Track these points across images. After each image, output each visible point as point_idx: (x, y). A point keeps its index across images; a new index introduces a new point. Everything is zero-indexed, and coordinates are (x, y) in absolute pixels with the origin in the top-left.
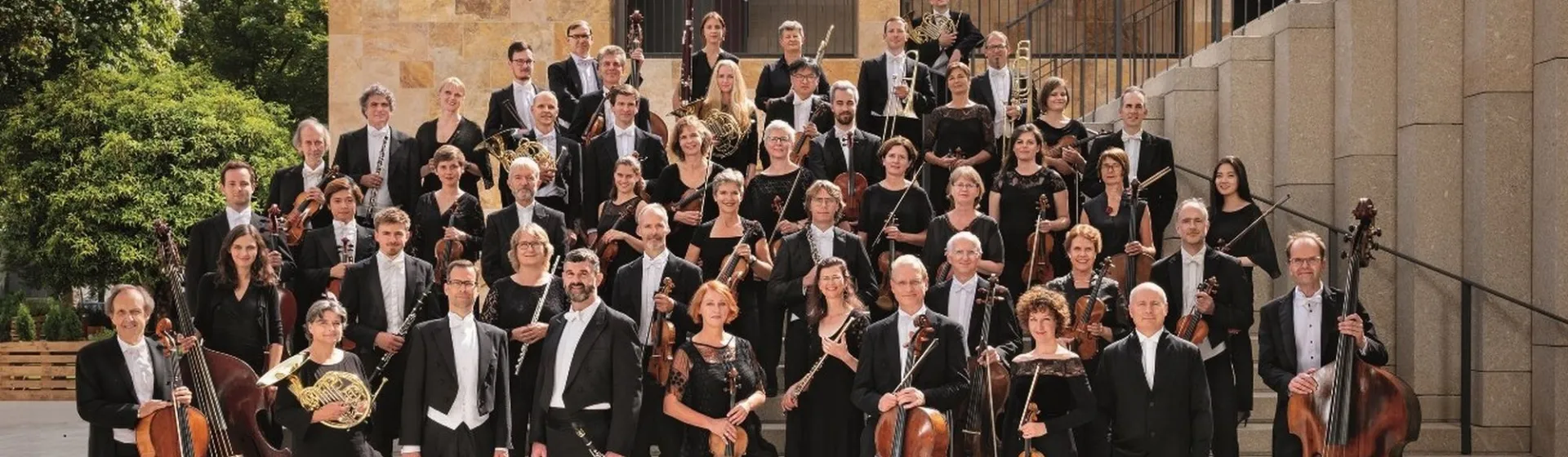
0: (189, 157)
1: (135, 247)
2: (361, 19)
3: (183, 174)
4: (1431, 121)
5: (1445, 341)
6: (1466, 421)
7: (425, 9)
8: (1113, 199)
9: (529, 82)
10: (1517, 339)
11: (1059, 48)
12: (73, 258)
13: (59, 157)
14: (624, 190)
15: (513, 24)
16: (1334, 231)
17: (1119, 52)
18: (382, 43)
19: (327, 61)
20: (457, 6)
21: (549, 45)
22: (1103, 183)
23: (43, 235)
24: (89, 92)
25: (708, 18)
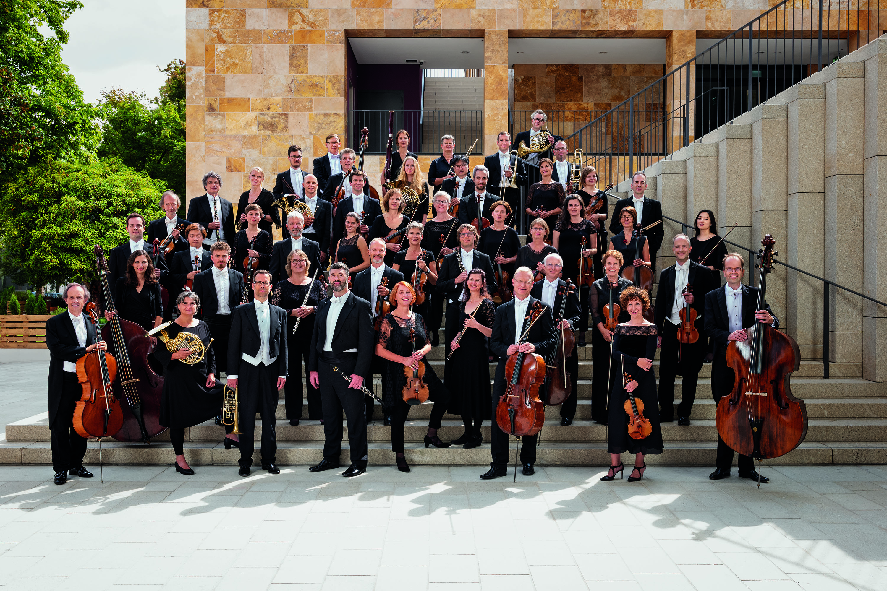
0: (110, 210)
1: (79, 261)
2: (204, 133)
3: (106, 219)
4: (806, 191)
5: (814, 315)
6: (826, 360)
7: (241, 127)
8: (627, 235)
9: (299, 169)
10: (855, 314)
11: (598, 149)
12: (45, 267)
13: (37, 210)
14: (350, 231)
15: (290, 136)
16: (752, 252)
17: (631, 151)
18: (216, 147)
19: (185, 157)
20: (258, 127)
21: (311, 148)
22: (622, 226)
23: (28, 254)
24: (53, 173)
25: (400, 133)
